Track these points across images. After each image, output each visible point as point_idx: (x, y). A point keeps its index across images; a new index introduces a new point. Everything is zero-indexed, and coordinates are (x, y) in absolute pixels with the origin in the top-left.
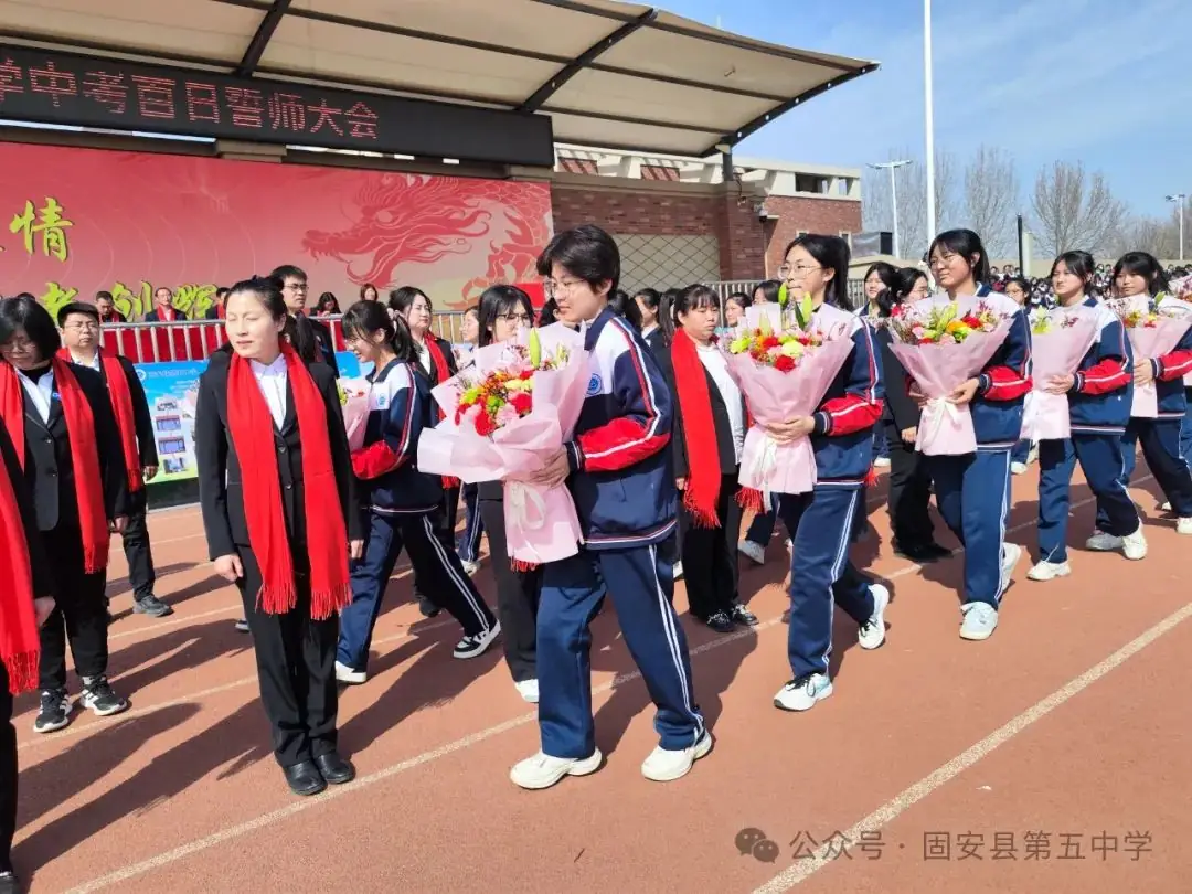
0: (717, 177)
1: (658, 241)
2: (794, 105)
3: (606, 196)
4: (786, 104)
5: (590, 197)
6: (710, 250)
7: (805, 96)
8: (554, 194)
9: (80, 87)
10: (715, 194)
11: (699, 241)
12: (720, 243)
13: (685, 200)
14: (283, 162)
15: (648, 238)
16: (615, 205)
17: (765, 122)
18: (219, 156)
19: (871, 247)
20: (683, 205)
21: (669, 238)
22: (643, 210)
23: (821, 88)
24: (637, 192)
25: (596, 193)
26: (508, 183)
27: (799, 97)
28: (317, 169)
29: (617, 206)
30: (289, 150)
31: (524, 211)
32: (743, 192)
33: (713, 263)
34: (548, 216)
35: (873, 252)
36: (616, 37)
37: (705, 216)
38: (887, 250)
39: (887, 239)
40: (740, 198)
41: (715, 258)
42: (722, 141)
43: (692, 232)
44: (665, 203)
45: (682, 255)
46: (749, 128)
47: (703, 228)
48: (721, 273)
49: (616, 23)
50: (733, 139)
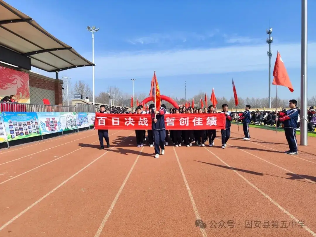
1: (45, 90)
2: (76, 67)
3: (36, 78)
4: (74, 67)
5: (33, 78)
6: (54, 94)
8: (30, 77)
10: (55, 81)
11: (52, 92)
12: (55, 92)
16: (38, 81)
19: (78, 97)
20: (49, 83)
21: (47, 90)
22: (42, 83)
23: (83, 66)
24: (42, 78)
25: (34, 77)
26: (21, 72)
31: (24, 80)
32: (62, 82)
33: (54, 97)
34: (28, 82)
35: (79, 99)
36: (60, 49)
37: (54, 86)
38: (82, 98)
39: (82, 96)
40: (60, 84)
41: (55, 95)
42: (56, 70)
43: (51, 89)
44: (46, 82)
45: (49, 94)
46: (63, 69)
47: (52, 89)
48: (56, 100)
49: (62, 47)
50: (59, 70)
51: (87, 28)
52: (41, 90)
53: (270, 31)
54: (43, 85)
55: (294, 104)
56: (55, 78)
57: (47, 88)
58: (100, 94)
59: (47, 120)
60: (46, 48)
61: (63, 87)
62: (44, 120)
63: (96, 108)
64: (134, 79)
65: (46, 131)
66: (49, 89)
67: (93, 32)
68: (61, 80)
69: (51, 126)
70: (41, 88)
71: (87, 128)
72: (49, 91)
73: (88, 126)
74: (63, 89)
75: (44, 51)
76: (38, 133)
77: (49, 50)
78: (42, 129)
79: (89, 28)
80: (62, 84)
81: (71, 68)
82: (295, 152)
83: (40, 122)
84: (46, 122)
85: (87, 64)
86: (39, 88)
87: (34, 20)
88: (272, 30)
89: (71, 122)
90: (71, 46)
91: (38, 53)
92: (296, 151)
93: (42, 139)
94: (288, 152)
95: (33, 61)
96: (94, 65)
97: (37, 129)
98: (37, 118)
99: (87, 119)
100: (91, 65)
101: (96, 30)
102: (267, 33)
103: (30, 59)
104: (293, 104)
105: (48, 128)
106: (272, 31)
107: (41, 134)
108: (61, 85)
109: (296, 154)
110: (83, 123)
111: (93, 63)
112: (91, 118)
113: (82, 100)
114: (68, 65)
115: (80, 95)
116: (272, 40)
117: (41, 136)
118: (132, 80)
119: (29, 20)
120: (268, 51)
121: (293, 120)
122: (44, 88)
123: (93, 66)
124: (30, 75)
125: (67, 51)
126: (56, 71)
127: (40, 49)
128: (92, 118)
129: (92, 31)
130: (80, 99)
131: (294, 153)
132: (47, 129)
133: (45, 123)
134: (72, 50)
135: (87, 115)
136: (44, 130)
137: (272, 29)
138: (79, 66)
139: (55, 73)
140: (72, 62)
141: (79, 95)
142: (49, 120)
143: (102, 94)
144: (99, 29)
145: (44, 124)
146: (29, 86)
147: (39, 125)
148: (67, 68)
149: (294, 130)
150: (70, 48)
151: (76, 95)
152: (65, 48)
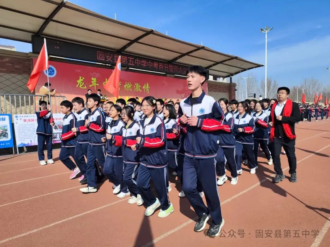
0: (229, 82)
3: (214, 84)
4: (245, 70)
5: (211, 85)
7: (249, 69)
8: (209, 84)
9: (153, 65)
10: (229, 85)
11: (226, 94)
12: (229, 94)
13: (224, 86)
14: (174, 78)
15: (219, 93)
17: (240, 72)
18: (166, 76)
19: (252, 96)
23: (253, 68)
28: (178, 79)
29: (215, 87)
30: (175, 76)
32: (235, 85)
34: (207, 88)
35: (252, 97)
36: (228, 60)
37: (228, 89)
38: (255, 97)
39: (255, 95)
40: (233, 86)
41: (228, 97)
43: (225, 92)
46: (236, 73)
47: (227, 91)
49: (230, 58)
50: (232, 75)
51: (260, 30)
52: (217, 93)
54: (219, 89)
57: (222, 91)
60: (218, 61)
61: (236, 89)
66: (224, 92)
67: (266, 32)
70: (217, 92)
72: (223, 94)
74: (236, 90)
75: (217, 63)
77: (221, 62)
79: (262, 30)
81: (242, 71)
85: (256, 66)
86: (215, 92)
87: (206, 47)
90: (237, 56)
91: (213, 66)
95: (210, 72)
96: (263, 66)
100: (260, 66)
101: (269, 30)
103: (208, 71)
108: (234, 88)
114: (239, 70)
119: (203, 48)
122: (220, 91)
124: (209, 83)
125: (234, 60)
126: (230, 76)
127: (214, 63)
134: (238, 58)
140: (243, 67)
146: (207, 91)
150: (236, 58)
151: (250, 94)
152: (232, 58)
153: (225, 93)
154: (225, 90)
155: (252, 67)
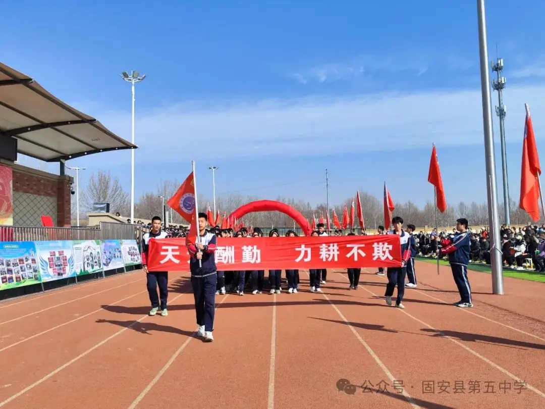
1: (39, 198)
2: (100, 152)
3: (24, 175)
4: (97, 150)
6: (55, 204)
8: (15, 174)
10: (59, 180)
11: (52, 200)
12: (58, 201)
13: (48, 181)
15: (35, 195)
16: (26, 180)
19: (102, 209)
20: (47, 183)
21: (42, 197)
22: (35, 183)
24: (34, 175)
27: (102, 149)
31: (4, 180)
32: (70, 180)
33: (55, 210)
34: (11, 183)
36: (73, 122)
37: (55, 189)
38: (108, 211)
39: (108, 205)
40: (68, 184)
41: (56, 207)
42: (61, 158)
43: (50, 195)
44: (42, 181)
45: (46, 205)
46: (75, 155)
47: (53, 194)
48: (58, 215)
49: (77, 119)
50: (66, 157)
51: (122, 75)
52: (32, 197)
53: (498, 64)
54: (35, 188)
55: (463, 226)
56: (59, 174)
57: (42, 193)
58: (143, 197)
59: (51, 256)
60: (47, 120)
62: (46, 256)
63: (138, 231)
64: (214, 168)
65: (48, 275)
66: (47, 194)
67: (133, 83)
68: (70, 177)
69: (56, 266)
70: (32, 193)
71: (120, 270)
72: (45, 199)
73: (121, 265)
74: (73, 193)
75: (43, 125)
76: (36, 279)
77: (53, 125)
78: (42, 272)
79: (126, 75)
80: (71, 184)
81: (89, 153)
82: (467, 304)
83: (39, 260)
84: (49, 258)
85: (121, 145)
86: (28, 194)
87: (35, 81)
88: (502, 63)
89: (91, 259)
91: (32, 130)
92: (469, 302)
93: (42, 291)
94: (457, 304)
95: (21, 144)
96: (135, 147)
97: (35, 271)
98: (35, 252)
99: (120, 252)
100: (127, 146)
101: (139, 79)
102: (493, 70)
103: (17, 140)
104: (462, 224)
105: (52, 269)
106: (502, 65)
107: (40, 280)
108: (70, 187)
109: (469, 306)
110: (113, 260)
111: (133, 143)
112: (128, 250)
113: (107, 214)
114: (84, 148)
115: (104, 204)
116: (503, 82)
117: (40, 284)
118: (210, 168)
119: (25, 81)
120: (498, 106)
121: (460, 251)
122: (38, 193)
123: (133, 150)
124: (14, 170)
125: (87, 124)
126: (61, 160)
127: (35, 123)
128: (130, 250)
129: (130, 80)
130: (104, 213)
131: (465, 305)
132: (50, 271)
133: (47, 261)
134: (96, 124)
135: (121, 244)
136: (45, 273)
137: (502, 60)
138: (105, 150)
139: (59, 163)
140: (94, 143)
141: (102, 204)
142: (55, 255)
143: (147, 197)
144: (145, 77)
145: (45, 262)
146: (11, 192)
147: (38, 264)
148: (81, 154)
149: (463, 267)
150: (92, 121)
151: (97, 204)
152: (83, 120)
153: (49, 198)
154: (49, 192)
155: (113, 146)
